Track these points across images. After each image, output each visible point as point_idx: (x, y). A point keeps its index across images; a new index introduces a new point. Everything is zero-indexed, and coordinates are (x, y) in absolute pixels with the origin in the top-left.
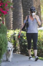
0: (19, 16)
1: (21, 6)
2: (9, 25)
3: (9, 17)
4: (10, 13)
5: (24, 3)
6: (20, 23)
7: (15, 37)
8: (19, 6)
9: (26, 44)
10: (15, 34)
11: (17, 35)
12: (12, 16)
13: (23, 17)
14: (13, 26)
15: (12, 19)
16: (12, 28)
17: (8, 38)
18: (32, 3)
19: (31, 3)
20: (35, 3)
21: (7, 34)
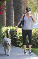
0: (11, 16)
1: (13, 8)
2: (3, 23)
3: (3, 16)
5: (15, 6)
6: (12, 22)
7: (8, 32)
9: (16, 37)
10: (8, 29)
11: (9, 30)
12: (6, 16)
13: (14, 17)
15: (6, 18)
16: (5, 25)
17: (3, 32)
18: (21, 6)
19: (20, 6)
20: (23, 7)
21: (2, 29)
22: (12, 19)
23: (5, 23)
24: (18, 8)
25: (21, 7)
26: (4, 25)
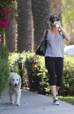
0: (28, 31)
1: (32, 14)
2: (12, 45)
3: (12, 31)
4: (14, 26)
5: (35, 11)
6: (30, 42)
7: (21, 63)
8: (28, 15)
9: (38, 75)
10: (21, 59)
11: (24, 61)
12: (17, 31)
13: (34, 33)
14: (18, 46)
15: (17, 35)
16: (16, 50)
17: (10, 65)
18: (49, 10)
19: (46, 10)
22: (30, 36)
23: (16, 44)
24: (41, 13)
25: (49, 13)
26: (14, 49)
